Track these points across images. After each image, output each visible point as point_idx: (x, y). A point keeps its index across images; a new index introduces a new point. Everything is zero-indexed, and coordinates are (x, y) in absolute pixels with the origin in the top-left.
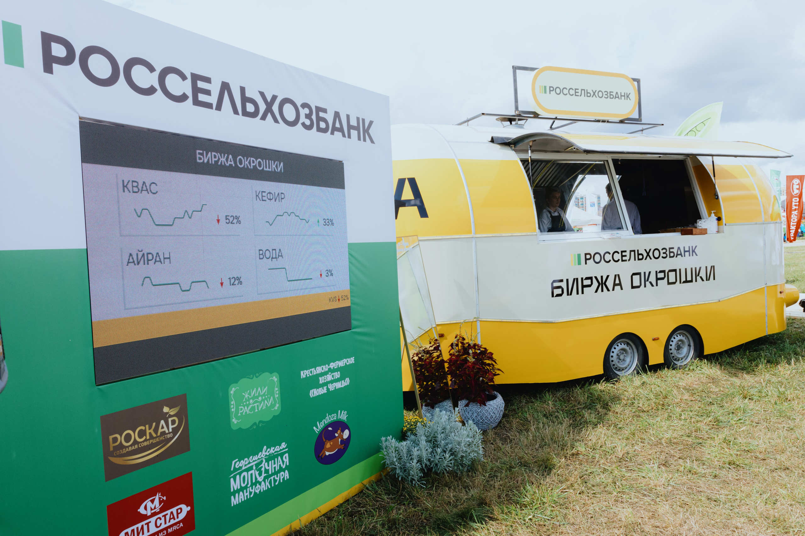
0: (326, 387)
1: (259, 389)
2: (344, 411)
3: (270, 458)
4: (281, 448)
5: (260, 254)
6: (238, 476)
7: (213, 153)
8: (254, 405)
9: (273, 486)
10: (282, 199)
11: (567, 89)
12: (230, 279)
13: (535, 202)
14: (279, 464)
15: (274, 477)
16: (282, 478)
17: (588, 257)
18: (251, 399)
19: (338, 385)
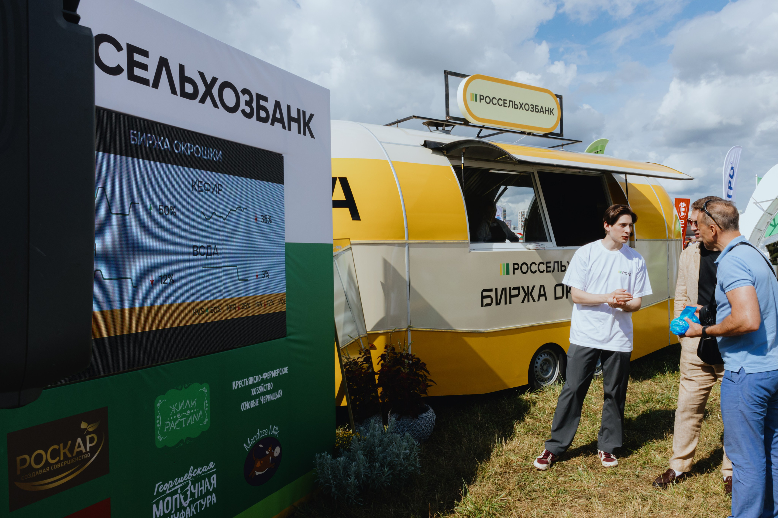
0: (258, 399)
1: (188, 401)
2: (276, 427)
3: (197, 480)
4: (209, 468)
5: (194, 251)
6: (161, 502)
7: (148, 135)
8: (182, 419)
9: (199, 511)
10: (219, 190)
11: (496, 99)
12: (161, 276)
13: (467, 209)
14: (206, 486)
15: (200, 501)
16: (208, 502)
17: (517, 267)
18: (179, 412)
19: (271, 397)
